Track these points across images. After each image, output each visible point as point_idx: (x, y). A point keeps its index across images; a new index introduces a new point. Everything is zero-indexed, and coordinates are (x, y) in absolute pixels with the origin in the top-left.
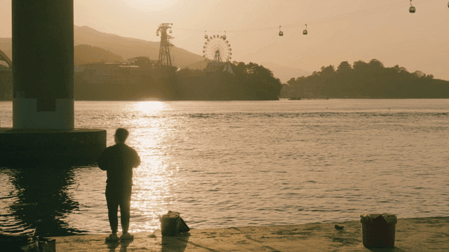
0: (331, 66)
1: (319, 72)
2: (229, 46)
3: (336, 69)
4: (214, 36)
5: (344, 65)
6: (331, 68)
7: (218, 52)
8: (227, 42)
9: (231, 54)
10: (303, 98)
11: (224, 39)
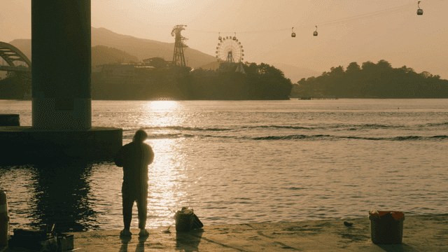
0: (340, 67)
1: (328, 73)
2: (242, 47)
3: (345, 69)
4: (227, 38)
5: (353, 66)
7: (230, 53)
8: (240, 43)
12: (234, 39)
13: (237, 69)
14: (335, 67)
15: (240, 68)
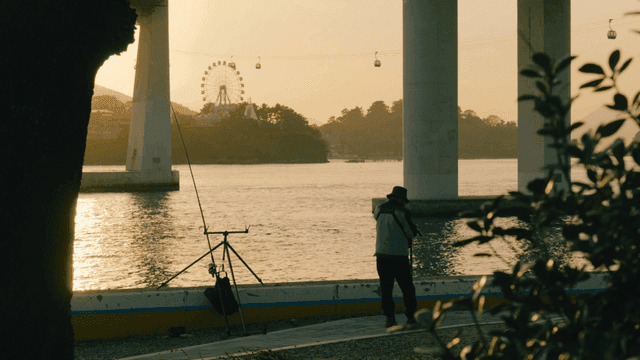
0: (357, 108)
1: (339, 118)
3: (365, 113)
4: (219, 63)
5: (378, 106)
6: (357, 111)
7: (223, 88)
8: (238, 73)
9: (243, 92)
11: (234, 67)
12: (233, 67)
13: (245, 114)
14: (349, 109)
15: (249, 112)
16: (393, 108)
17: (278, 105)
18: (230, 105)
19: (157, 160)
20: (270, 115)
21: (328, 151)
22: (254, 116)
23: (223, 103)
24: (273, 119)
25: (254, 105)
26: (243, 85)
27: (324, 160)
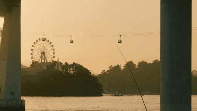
0: (118, 65)
1: (108, 71)
3: (122, 68)
5: (130, 65)
6: (118, 67)
10: (124, 94)
13: (56, 68)
14: (113, 66)
15: (58, 67)
16: (138, 65)
17: (74, 63)
18: (47, 63)
19: (12, 94)
20: (70, 69)
21: (102, 90)
22: (60, 69)
23: (43, 61)
24: (71, 71)
25: (60, 62)
26: (54, 50)
27: (100, 95)
